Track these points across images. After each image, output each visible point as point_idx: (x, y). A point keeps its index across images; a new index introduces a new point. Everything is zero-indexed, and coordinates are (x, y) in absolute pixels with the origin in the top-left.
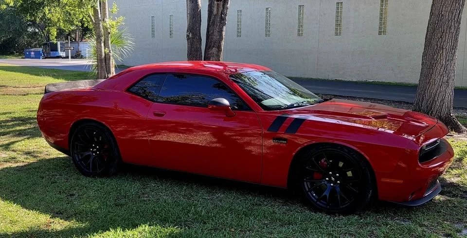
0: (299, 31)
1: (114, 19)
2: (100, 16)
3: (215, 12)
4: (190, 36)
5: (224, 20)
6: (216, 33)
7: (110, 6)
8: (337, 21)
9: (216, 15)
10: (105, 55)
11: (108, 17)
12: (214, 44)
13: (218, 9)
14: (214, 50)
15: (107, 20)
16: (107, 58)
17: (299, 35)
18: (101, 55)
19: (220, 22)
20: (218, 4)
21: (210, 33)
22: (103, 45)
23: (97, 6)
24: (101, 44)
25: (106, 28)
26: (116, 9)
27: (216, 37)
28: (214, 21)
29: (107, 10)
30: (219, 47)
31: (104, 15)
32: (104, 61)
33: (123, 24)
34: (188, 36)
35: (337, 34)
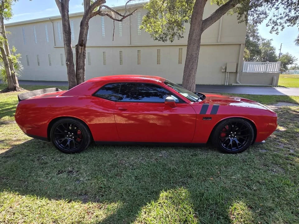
0: (104, 63)
1: (14, 55)
2: (5, 53)
3: (80, 52)
4: (69, 63)
5: (85, 56)
6: (81, 62)
7: (11, 48)
8: (120, 59)
9: (80, 53)
10: (12, 74)
11: (10, 54)
12: (81, 68)
13: (81, 50)
14: (81, 71)
15: (10, 55)
16: (13, 76)
17: (104, 64)
18: (10, 74)
19: (83, 57)
20: (81, 48)
21: (78, 62)
22: (9, 68)
23: (3, 48)
24: (8, 68)
25: (10, 60)
26: (15, 49)
27: (81, 64)
28: (80, 57)
29: (9, 50)
30: (84, 69)
31: (7, 52)
32: (11, 78)
33: (21, 57)
34: (67, 64)
35: (121, 64)
